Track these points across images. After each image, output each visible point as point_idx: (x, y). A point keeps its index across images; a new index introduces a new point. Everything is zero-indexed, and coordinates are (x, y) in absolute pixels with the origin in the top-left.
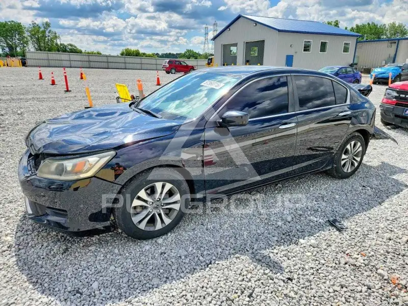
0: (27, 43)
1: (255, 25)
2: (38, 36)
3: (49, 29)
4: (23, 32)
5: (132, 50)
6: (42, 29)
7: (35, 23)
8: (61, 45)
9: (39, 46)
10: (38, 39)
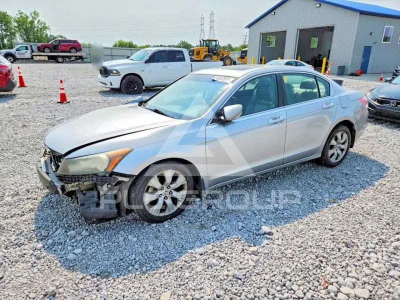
0: (14, 34)
1: (318, 5)
2: (26, 27)
3: (38, 19)
4: (10, 22)
5: (125, 41)
6: (30, 19)
7: (22, 13)
8: (51, 36)
9: (28, 38)
10: (26, 30)
